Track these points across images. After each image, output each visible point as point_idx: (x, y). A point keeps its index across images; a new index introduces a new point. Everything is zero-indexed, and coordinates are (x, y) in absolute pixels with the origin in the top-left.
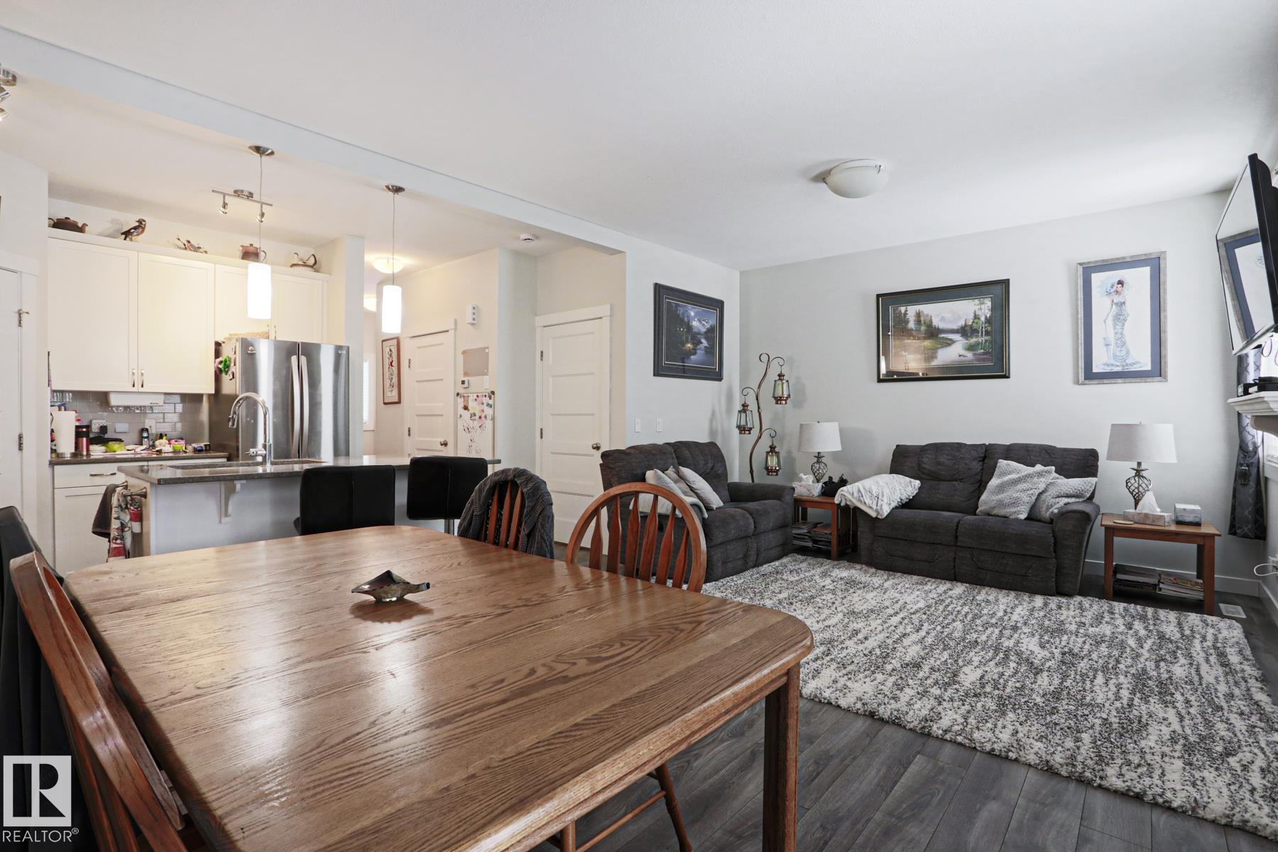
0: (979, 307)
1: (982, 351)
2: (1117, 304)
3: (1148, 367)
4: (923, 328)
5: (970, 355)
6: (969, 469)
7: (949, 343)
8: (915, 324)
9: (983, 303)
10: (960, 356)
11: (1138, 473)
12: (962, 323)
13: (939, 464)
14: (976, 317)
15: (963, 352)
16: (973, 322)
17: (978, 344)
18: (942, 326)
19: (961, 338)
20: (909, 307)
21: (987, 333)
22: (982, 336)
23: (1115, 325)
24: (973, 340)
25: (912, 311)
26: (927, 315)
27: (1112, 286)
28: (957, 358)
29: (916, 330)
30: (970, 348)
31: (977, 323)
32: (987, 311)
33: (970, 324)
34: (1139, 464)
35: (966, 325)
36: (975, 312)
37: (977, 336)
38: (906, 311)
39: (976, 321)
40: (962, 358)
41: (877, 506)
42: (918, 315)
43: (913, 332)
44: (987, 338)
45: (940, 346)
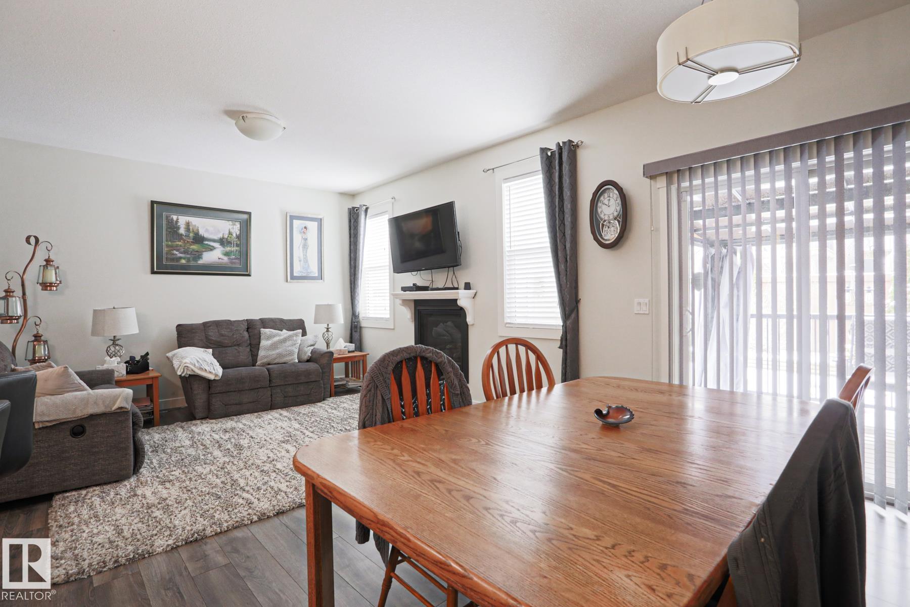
0: (232, 227)
1: (234, 257)
2: (304, 239)
3: (317, 275)
4: (191, 235)
5: (226, 259)
6: (243, 337)
7: (212, 249)
8: (185, 231)
9: (235, 225)
10: (219, 259)
11: (328, 329)
12: (220, 236)
13: (222, 335)
14: (230, 233)
15: (221, 256)
16: (228, 236)
17: (232, 252)
18: (206, 235)
19: (220, 246)
20: (180, 217)
21: (237, 245)
22: (234, 246)
23: (303, 251)
24: (228, 249)
25: (182, 220)
26: (195, 225)
27: (302, 229)
28: (217, 260)
29: (185, 236)
30: (227, 254)
31: (231, 237)
32: (237, 230)
33: (226, 237)
34: (328, 325)
35: (223, 238)
36: (229, 230)
37: (231, 247)
38: (178, 219)
39: (230, 236)
40: (220, 260)
41: (214, 370)
42: (188, 224)
43: (183, 237)
44: (237, 248)
45: (204, 250)
